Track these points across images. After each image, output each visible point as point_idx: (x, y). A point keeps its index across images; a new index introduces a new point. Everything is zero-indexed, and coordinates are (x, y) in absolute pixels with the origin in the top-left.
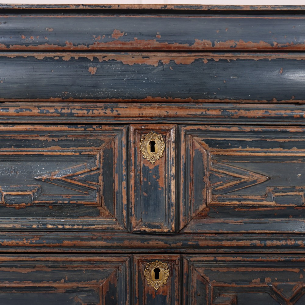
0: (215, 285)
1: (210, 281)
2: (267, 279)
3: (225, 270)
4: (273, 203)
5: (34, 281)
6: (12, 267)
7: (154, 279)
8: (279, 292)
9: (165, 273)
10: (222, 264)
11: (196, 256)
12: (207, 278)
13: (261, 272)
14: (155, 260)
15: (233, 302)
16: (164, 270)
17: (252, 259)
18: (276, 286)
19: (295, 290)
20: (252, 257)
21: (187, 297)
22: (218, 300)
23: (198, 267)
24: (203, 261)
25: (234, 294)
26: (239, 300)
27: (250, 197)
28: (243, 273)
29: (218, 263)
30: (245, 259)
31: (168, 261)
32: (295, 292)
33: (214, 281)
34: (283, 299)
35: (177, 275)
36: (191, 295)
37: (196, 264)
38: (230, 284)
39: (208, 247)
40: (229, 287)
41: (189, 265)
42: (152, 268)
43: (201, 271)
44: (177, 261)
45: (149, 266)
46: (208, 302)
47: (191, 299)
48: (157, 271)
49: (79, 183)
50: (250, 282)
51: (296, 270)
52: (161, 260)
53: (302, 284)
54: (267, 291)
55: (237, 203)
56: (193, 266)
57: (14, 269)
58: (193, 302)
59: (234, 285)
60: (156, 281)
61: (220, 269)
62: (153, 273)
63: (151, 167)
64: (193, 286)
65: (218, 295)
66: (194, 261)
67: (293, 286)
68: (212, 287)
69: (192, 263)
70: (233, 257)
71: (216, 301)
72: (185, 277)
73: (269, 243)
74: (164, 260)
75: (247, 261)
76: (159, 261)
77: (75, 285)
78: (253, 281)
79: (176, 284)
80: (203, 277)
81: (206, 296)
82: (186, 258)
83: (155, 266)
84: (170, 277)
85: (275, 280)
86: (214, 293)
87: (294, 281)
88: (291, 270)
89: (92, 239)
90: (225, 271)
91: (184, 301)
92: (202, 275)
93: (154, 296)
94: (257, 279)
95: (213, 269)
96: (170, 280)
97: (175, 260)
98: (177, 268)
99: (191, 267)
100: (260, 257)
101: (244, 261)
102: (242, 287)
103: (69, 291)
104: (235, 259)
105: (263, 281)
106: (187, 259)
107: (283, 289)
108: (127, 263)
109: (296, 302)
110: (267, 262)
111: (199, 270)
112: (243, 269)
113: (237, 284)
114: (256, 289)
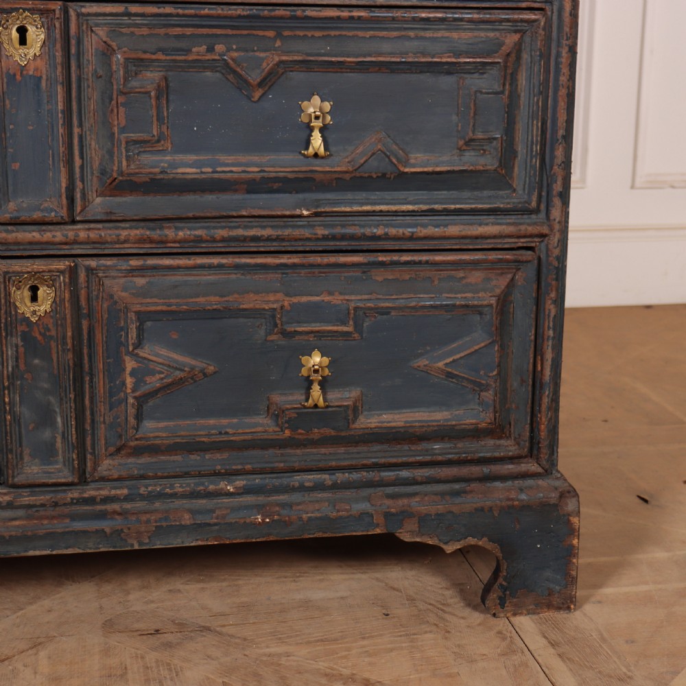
0: (126, 56)
1: (119, 49)
2: (219, 48)
3: (145, 31)
7: (17, 45)
8: (238, 70)
9: (36, 35)
10: (139, 20)
11: (92, 5)
12: (114, 44)
13: (208, 36)
14: (17, 10)
15: (159, 86)
16: (34, 28)
17: (192, 12)
18: (233, 59)
19: (267, 66)
20: (192, 8)
21: (79, 79)
22: (134, 83)
23: (97, 25)
24: (105, 15)
25: (162, 73)
26: (171, 85)
28: (177, 37)
29: (132, 18)
30: (180, 11)
31: (42, 12)
32: (266, 70)
33: (125, 49)
34: (246, 82)
35: (58, 36)
36: (86, 77)
37: (92, 20)
38: (154, 54)
40: (153, 61)
41: (81, 21)
42: (13, 24)
43: (102, 32)
44: (57, 12)
45: (8, 21)
46: (115, 87)
47: (86, 85)
48: (22, 31)
50: (189, 51)
51: (271, 34)
52: (29, 10)
53: (279, 55)
54: (218, 69)
56: (87, 24)
58: (90, 90)
59: (160, 56)
60: (22, 50)
61: (136, 30)
62: (15, 35)
64: (88, 60)
65: (133, 74)
66: (89, 14)
67: (263, 59)
68: (122, 60)
69: (85, 18)
70: (159, 8)
71: (129, 85)
72: (73, 42)
74: (33, 9)
75: (184, 15)
76: (24, 12)
78: (194, 50)
79: (57, 54)
80: (105, 42)
81: (111, 76)
82: (75, 7)
83: (18, 22)
84: (46, 42)
85: (232, 49)
86: (126, 72)
87: (265, 51)
88: (261, 33)
90: (145, 33)
91: (74, 86)
92: (104, 39)
93: (18, 77)
94: (201, 47)
95: (124, 30)
96: (47, 48)
97: (54, 11)
98: (57, 25)
99: (85, 27)
100: (204, 9)
101: (178, 15)
102: (175, 61)
104: (161, 11)
105: (211, 49)
106: (75, 10)
107: (245, 65)
109: (269, 88)
110: (219, 17)
111: (97, 32)
112: (178, 31)
113: (167, 55)
114: (200, 65)
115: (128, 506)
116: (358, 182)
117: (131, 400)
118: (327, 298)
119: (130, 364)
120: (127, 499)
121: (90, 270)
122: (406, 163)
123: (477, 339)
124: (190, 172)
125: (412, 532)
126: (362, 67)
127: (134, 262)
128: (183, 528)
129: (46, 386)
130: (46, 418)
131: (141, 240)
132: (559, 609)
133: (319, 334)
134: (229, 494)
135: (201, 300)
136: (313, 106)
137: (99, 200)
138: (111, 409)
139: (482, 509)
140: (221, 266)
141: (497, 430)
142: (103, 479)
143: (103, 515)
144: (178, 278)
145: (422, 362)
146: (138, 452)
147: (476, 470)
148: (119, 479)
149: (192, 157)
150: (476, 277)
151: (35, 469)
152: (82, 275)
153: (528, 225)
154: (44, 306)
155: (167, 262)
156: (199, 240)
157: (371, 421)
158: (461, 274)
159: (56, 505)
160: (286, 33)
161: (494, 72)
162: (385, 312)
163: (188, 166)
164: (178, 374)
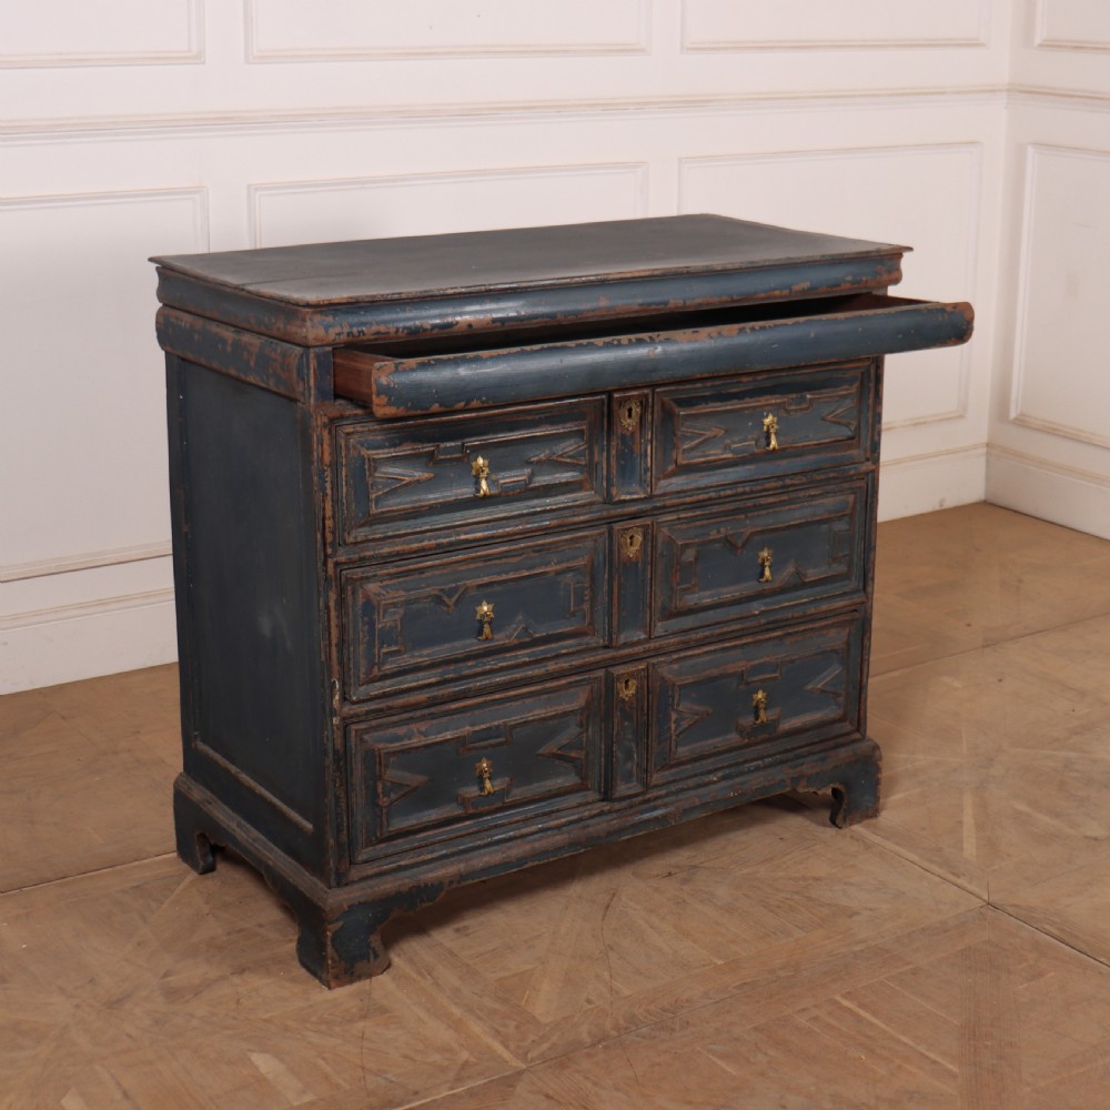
0: (681, 543)
1: (676, 540)
4: (730, 455)
5: (528, 569)
6: (501, 558)
7: (629, 546)
8: (732, 540)
9: (638, 539)
10: (684, 521)
11: (663, 516)
12: (673, 537)
13: (715, 523)
15: (695, 557)
16: (638, 536)
17: (708, 511)
18: (729, 535)
19: (745, 536)
20: (708, 509)
21: (656, 559)
22: (684, 557)
23: (666, 526)
24: (668, 521)
25: (696, 549)
26: (701, 554)
27: (712, 452)
28: (701, 526)
29: (680, 520)
30: (703, 512)
31: (643, 526)
32: (745, 538)
34: (735, 546)
37: (663, 525)
38: (694, 539)
39: (673, 506)
40: (694, 543)
41: (659, 526)
42: (629, 535)
43: (666, 531)
44: (649, 524)
45: (627, 533)
46: (675, 561)
48: (632, 538)
49: (568, 460)
50: (708, 535)
51: (742, 516)
52: (637, 526)
53: (749, 529)
54: (721, 541)
55: (702, 459)
56: (661, 527)
57: (504, 560)
59: (697, 540)
60: (631, 548)
61: (682, 526)
62: (629, 541)
63: (628, 434)
65: (684, 552)
66: (662, 522)
67: (743, 532)
68: (680, 546)
70: (693, 512)
71: (682, 559)
72: (655, 539)
73: (722, 493)
74: (640, 525)
75: (705, 514)
76: (634, 528)
77: (565, 565)
78: (711, 533)
79: (647, 548)
80: (668, 536)
81: (673, 555)
82: (656, 519)
83: (632, 533)
84: (642, 542)
85: (728, 529)
86: (681, 551)
87: (743, 527)
88: (739, 517)
89: (574, 516)
90: (686, 527)
91: (654, 563)
93: (629, 563)
94: (713, 531)
95: (677, 527)
96: (643, 545)
100: (715, 508)
101: (701, 514)
102: (703, 541)
103: (558, 573)
104: (694, 514)
105: (719, 532)
106: (657, 521)
107: (735, 537)
108: (607, 535)
109: (744, 548)
110: (720, 512)
111: (663, 531)
112: (699, 523)
113: (699, 538)
114: (715, 541)
115: (666, 800)
116: (783, 590)
117: (674, 737)
118: (767, 659)
119: (674, 716)
120: (667, 795)
121: (654, 665)
122: (805, 576)
123: (836, 670)
124: (708, 601)
125: (804, 787)
126: (789, 527)
127: (675, 656)
128: (696, 807)
129: (630, 737)
130: (629, 757)
131: (679, 643)
132: (871, 817)
133: (762, 681)
134: (715, 782)
135: (708, 672)
136: (765, 554)
137: (659, 624)
138: (659, 744)
139: (836, 767)
140: (715, 651)
141: (842, 720)
142: (655, 786)
143: (655, 808)
144: (692, 662)
145: (810, 687)
146: (672, 767)
147: (831, 743)
148: (664, 784)
149: (707, 593)
150: (833, 632)
151: (623, 787)
152: (651, 668)
153: (857, 598)
154: (632, 691)
155: (690, 653)
156: (707, 637)
157: (786, 725)
158: (825, 632)
159: (631, 807)
160: (750, 515)
161: (847, 519)
162: (792, 661)
163: (706, 598)
164: (697, 717)
